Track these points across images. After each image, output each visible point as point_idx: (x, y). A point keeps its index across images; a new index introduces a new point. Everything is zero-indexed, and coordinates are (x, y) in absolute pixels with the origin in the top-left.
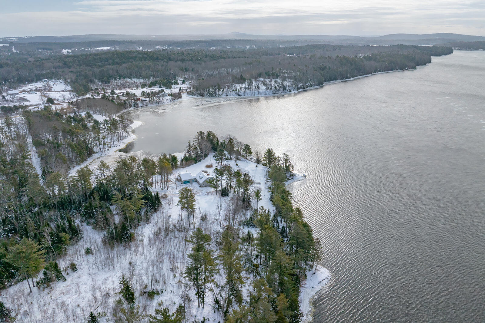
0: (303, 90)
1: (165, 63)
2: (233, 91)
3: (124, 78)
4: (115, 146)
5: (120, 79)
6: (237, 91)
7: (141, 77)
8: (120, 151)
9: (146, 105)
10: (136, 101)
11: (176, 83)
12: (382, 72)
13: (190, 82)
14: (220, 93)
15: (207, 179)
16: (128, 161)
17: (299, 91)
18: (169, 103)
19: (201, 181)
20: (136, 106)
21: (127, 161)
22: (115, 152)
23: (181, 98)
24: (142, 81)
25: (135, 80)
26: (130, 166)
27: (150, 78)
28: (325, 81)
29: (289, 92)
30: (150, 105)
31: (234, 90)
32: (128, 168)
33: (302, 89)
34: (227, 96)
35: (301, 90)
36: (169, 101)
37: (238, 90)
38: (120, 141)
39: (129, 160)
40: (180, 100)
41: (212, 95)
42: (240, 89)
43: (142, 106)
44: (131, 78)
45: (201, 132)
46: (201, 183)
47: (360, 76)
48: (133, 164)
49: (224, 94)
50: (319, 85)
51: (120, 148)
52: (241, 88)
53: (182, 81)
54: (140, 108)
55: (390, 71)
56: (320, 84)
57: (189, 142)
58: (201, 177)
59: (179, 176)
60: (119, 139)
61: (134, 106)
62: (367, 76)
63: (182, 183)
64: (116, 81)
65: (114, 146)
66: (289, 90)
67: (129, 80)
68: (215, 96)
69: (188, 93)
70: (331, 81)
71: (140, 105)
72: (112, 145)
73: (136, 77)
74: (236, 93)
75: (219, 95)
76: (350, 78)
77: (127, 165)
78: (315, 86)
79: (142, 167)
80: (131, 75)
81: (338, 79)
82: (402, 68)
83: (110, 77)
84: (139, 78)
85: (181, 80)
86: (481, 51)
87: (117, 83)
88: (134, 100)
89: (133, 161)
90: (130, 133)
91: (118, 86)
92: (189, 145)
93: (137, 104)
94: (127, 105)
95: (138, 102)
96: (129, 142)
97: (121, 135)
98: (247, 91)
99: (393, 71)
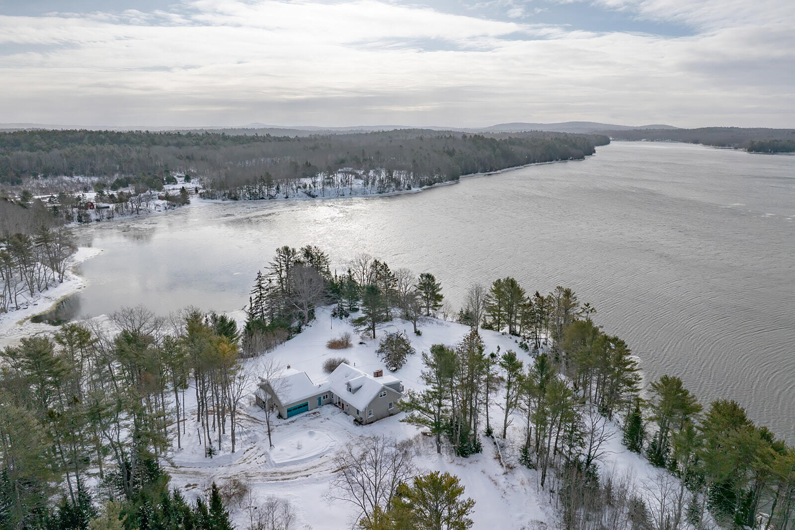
0: (428, 187)
1: (144, 149)
2: (299, 189)
3: (56, 174)
4: (22, 307)
5: (45, 177)
6: (308, 189)
7: (93, 173)
8: (36, 319)
9: (109, 218)
10: (83, 208)
11: (172, 181)
12: (537, 163)
13: (201, 180)
14: (273, 193)
15: (383, 389)
16: (58, 348)
17: (424, 187)
18: (163, 212)
19: (360, 402)
20: (83, 219)
21: (52, 346)
22: (21, 323)
23: (188, 203)
24: (95, 179)
25: (81, 179)
26: (66, 365)
27: (113, 175)
28: (463, 174)
29: (407, 189)
30: (117, 218)
31: (299, 187)
32: (56, 375)
33: (427, 185)
34: (287, 197)
35: (425, 187)
36: (162, 208)
37: (308, 186)
38: (37, 293)
39: (61, 342)
40: (186, 207)
41: (255, 197)
42: (312, 185)
43: (98, 220)
44: (71, 176)
45: (286, 249)
46: (361, 409)
47: (508, 167)
48: (78, 356)
49: (281, 195)
50: (453, 180)
51: (37, 311)
52: (314, 183)
53: (183, 178)
54: (95, 222)
55: (548, 162)
56: (454, 178)
57: (260, 277)
58: (354, 386)
59: (265, 386)
60: (36, 287)
61: (80, 221)
62: (518, 167)
63: (280, 416)
64: (36, 181)
65: (18, 308)
66: (406, 186)
67: (66, 178)
68: (263, 198)
69: (202, 196)
70: (467, 174)
71: (93, 217)
72: (11, 305)
73: (83, 174)
74: (305, 193)
75: (272, 197)
76: (497, 170)
77: (52, 364)
78: (446, 181)
79: (116, 364)
80: (72, 169)
81: (477, 172)
82: (564, 158)
83: (23, 172)
84: (89, 175)
85: (181, 177)
86: (644, 141)
87: (38, 184)
88: (80, 208)
89: (80, 346)
90: (68, 273)
91: (42, 189)
92: (260, 287)
93: (87, 216)
94: (62, 216)
95: (89, 210)
96: (64, 294)
97: (42, 275)
98: (328, 188)
99: (553, 162)
